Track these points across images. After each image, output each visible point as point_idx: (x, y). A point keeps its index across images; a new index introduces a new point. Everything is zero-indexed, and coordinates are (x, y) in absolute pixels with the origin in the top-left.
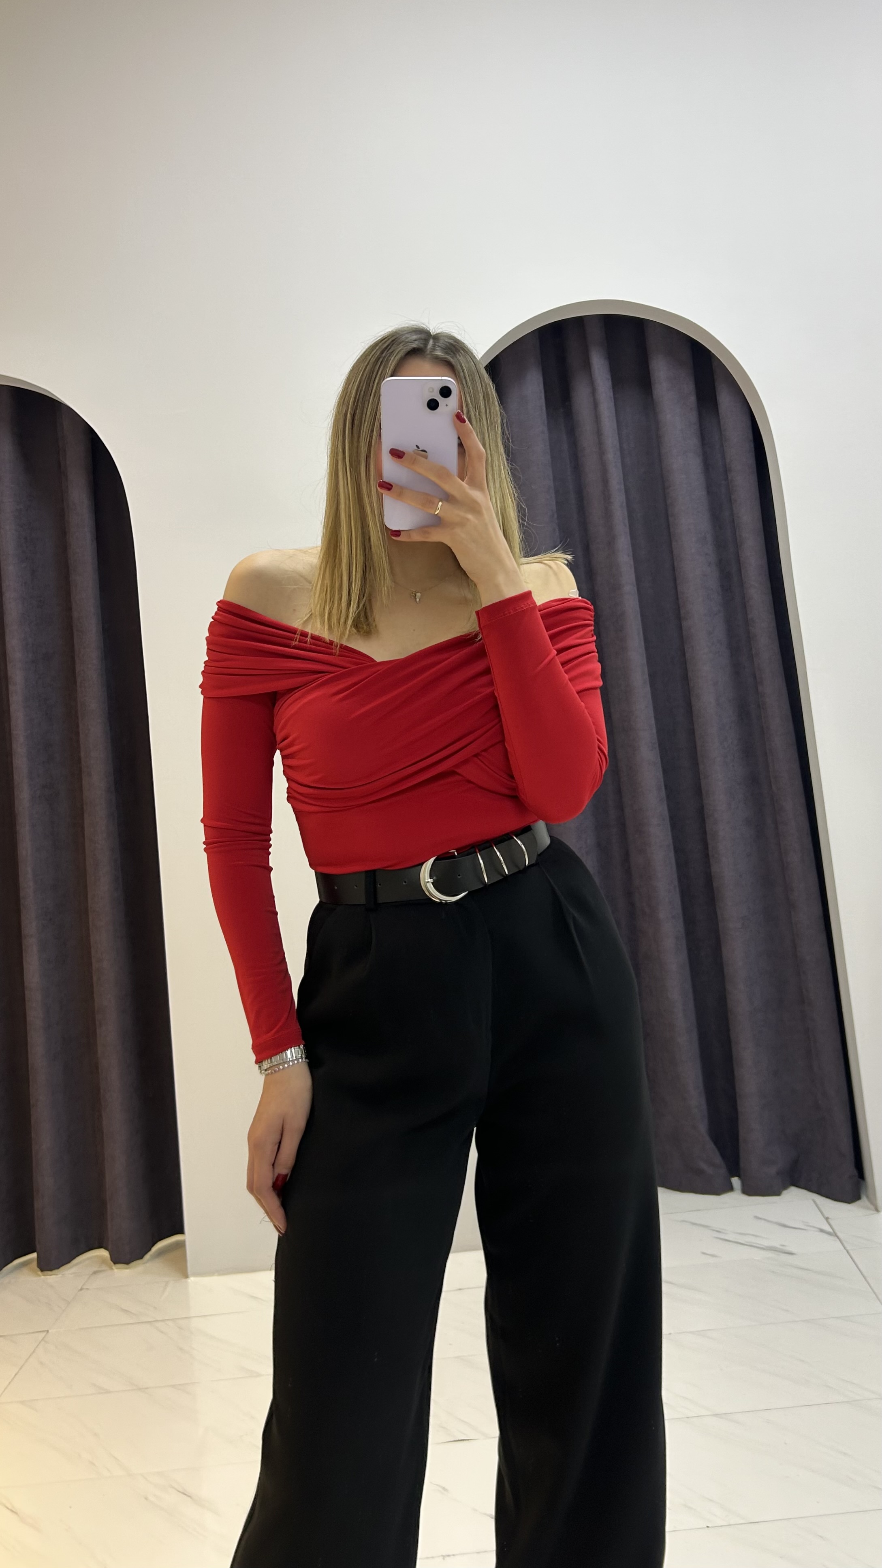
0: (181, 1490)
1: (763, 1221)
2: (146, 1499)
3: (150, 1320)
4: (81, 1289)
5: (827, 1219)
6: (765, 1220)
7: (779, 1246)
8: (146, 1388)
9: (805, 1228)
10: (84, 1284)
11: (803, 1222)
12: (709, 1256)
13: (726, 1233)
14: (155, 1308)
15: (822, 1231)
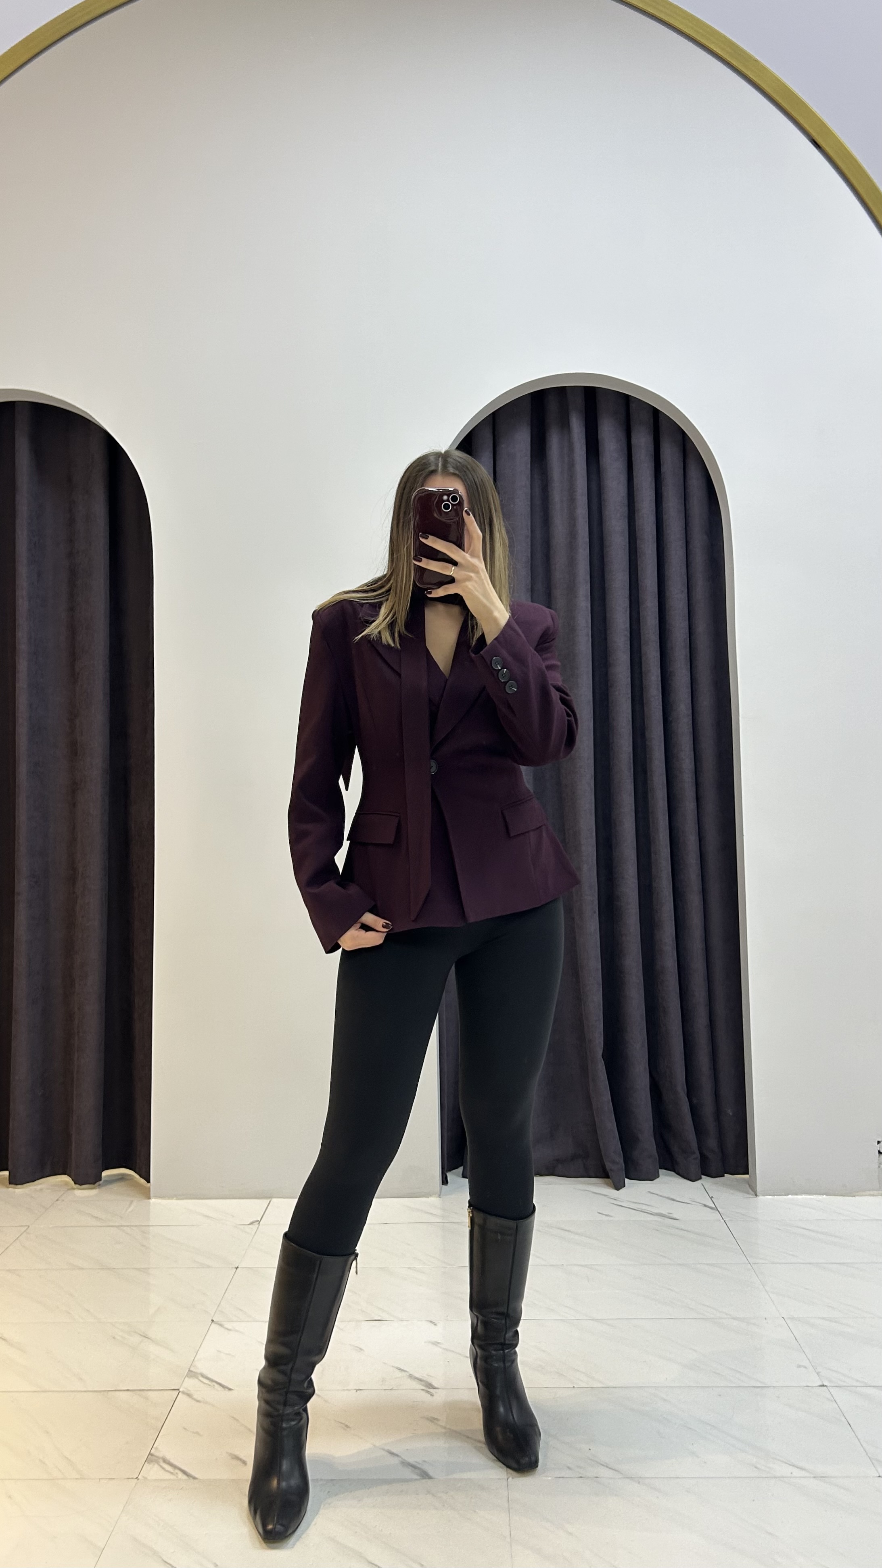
0: (143, 1335)
1: (655, 1195)
2: (114, 1338)
3: (117, 1224)
4: (57, 1200)
5: (711, 1198)
6: (657, 1195)
7: (663, 1213)
8: (114, 1268)
9: (691, 1202)
10: (60, 1197)
11: (690, 1198)
12: (604, 1216)
13: (622, 1202)
14: (121, 1217)
15: (705, 1206)
